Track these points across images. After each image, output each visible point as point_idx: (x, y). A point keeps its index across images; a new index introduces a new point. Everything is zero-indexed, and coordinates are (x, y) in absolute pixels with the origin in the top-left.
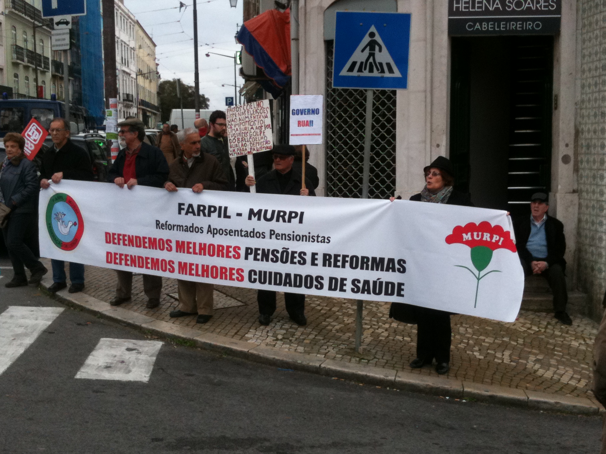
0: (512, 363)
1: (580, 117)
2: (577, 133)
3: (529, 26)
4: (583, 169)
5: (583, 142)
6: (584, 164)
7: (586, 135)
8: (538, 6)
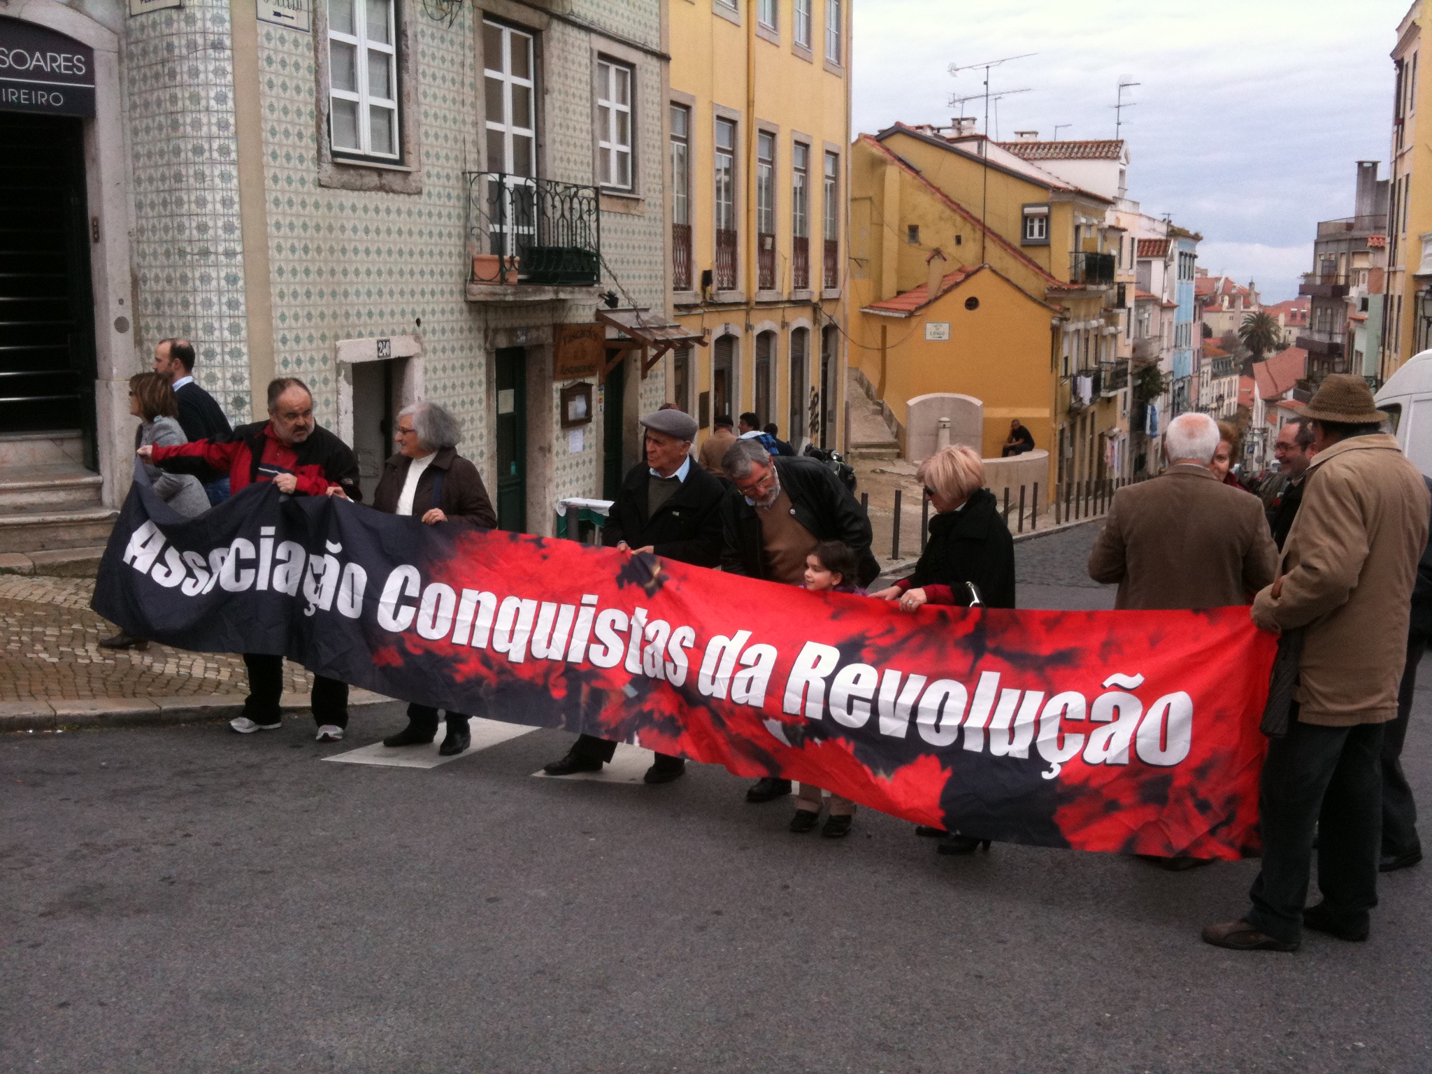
0: (107, 661)
1: (138, 255)
2: (136, 282)
3: (42, 98)
4: (152, 340)
5: (148, 296)
6: (151, 332)
7: (151, 285)
8: (54, 65)
